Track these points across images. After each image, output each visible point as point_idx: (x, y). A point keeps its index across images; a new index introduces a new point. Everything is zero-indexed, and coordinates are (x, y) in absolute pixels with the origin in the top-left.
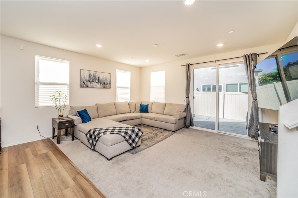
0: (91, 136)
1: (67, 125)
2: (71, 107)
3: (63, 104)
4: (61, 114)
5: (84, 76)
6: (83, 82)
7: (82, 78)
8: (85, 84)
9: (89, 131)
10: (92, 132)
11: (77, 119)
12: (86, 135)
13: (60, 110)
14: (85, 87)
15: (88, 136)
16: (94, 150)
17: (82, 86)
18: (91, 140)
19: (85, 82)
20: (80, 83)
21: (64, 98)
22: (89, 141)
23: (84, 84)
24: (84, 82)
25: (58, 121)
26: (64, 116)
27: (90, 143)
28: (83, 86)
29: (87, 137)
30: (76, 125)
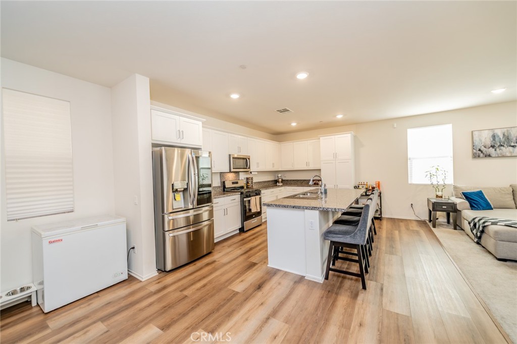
0: (475, 225)
1: (445, 207)
2: (455, 188)
3: (441, 183)
4: (440, 194)
5: (481, 140)
6: (478, 150)
7: (476, 143)
8: (482, 152)
9: (474, 219)
10: (476, 220)
11: (461, 203)
12: (469, 223)
13: (437, 189)
14: (482, 158)
15: (472, 224)
16: (478, 243)
17: (475, 156)
18: (475, 230)
19: (483, 148)
20: (473, 151)
21: (444, 174)
22: (472, 231)
23: (480, 152)
24: (480, 150)
25: (434, 201)
26: (443, 197)
27: (473, 234)
28: (479, 156)
29: (470, 226)
30: (460, 211)
